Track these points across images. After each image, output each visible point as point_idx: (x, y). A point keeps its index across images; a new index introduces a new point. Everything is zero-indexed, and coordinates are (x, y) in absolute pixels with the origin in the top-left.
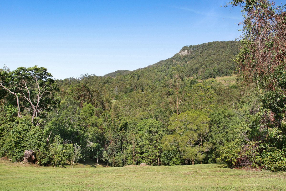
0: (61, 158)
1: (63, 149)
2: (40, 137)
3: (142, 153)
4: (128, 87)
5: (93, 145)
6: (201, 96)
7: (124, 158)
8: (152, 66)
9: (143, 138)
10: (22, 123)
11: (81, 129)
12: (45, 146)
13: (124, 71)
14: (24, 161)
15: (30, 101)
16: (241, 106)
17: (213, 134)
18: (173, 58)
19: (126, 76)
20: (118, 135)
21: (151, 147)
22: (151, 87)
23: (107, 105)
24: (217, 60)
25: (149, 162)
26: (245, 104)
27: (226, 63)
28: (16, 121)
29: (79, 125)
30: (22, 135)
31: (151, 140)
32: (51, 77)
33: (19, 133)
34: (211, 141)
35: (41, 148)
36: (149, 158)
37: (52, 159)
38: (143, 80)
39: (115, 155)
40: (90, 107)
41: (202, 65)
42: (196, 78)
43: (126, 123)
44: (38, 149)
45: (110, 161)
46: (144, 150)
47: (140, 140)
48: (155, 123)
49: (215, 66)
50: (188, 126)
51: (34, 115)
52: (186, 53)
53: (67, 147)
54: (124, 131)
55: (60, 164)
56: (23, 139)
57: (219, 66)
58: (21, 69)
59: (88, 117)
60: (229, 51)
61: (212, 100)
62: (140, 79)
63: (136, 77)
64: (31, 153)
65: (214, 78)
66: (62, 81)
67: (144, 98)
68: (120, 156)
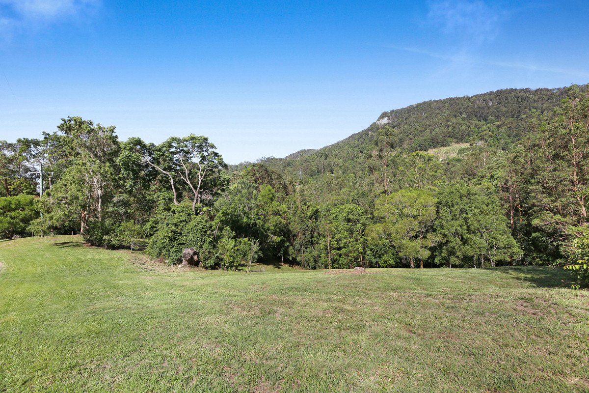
0: (234, 258)
1: (235, 246)
2: (204, 230)
3: (339, 249)
4: (314, 168)
5: (276, 239)
6: (419, 168)
7: (316, 256)
8: (342, 142)
9: (340, 229)
10: (179, 212)
11: (259, 218)
12: (211, 242)
14: (183, 263)
15: (189, 182)
16: (479, 182)
17: (443, 222)
19: (311, 156)
20: (307, 226)
21: (351, 240)
22: (343, 167)
24: (429, 126)
25: (350, 260)
26: (485, 179)
27: (443, 129)
28: (172, 210)
29: (257, 214)
30: (180, 228)
31: (351, 232)
33: (176, 225)
35: (206, 245)
36: (350, 255)
37: (221, 260)
38: (331, 159)
39: (304, 251)
40: (270, 191)
41: (408, 135)
43: (316, 211)
44: (201, 247)
45: (298, 259)
46: (342, 245)
47: (335, 231)
49: (428, 135)
50: (403, 211)
51: (195, 201)
52: (385, 121)
53: (241, 242)
54: (314, 220)
55: (232, 266)
56: (181, 234)
57: (433, 133)
58: (174, 139)
59: (267, 203)
61: (437, 174)
62: (328, 159)
63: (323, 156)
64: (191, 252)
65: (425, 151)
66: (237, 167)
68: (311, 252)
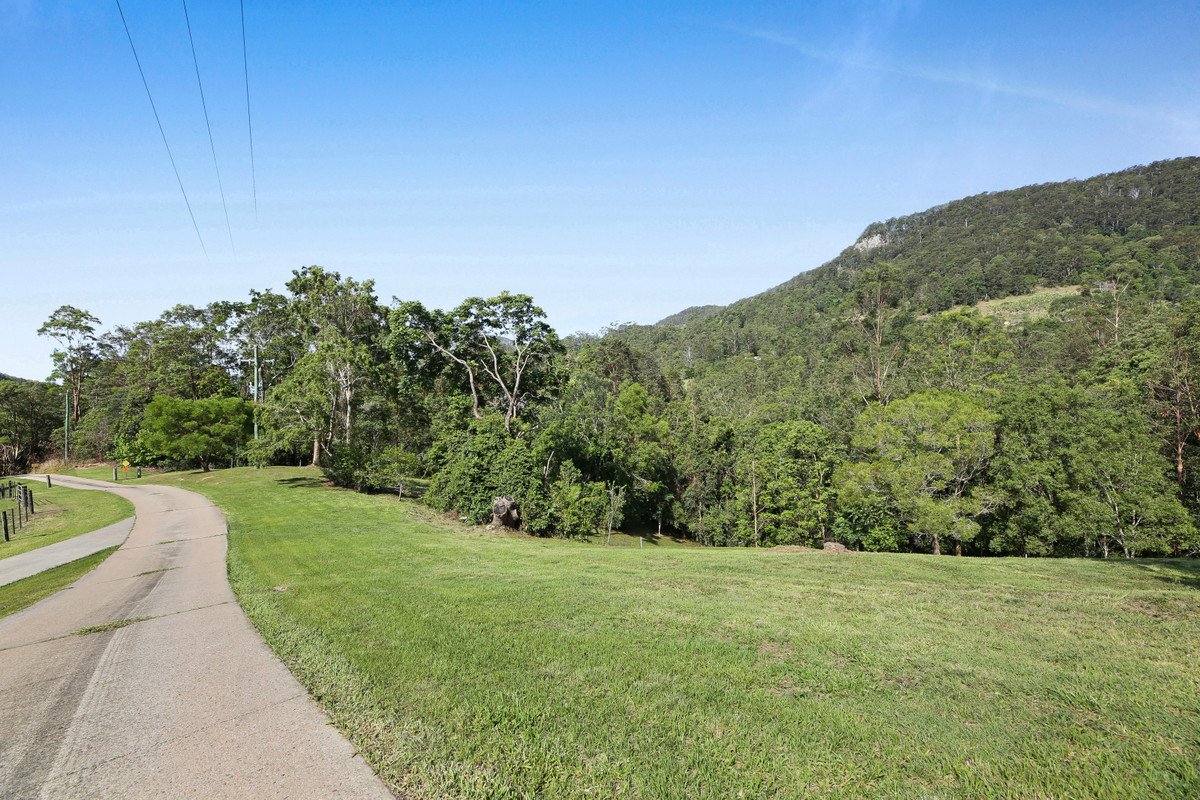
0: (579, 518)
1: (581, 497)
2: (528, 465)
3: (777, 511)
4: (717, 345)
5: (649, 486)
7: (728, 522)
9: (777, 470)
10: (483, 432)
11: (618, 446)
12: (540, 488)
13: (703, 308)
14: (494, 522)
15: (498, 379)
17: (1011, 463)
18: (836, 262)
19: (710, 319)
20: (710, 463)
21: (803, 494)
22: (779, 342)
23: (673, 388)
24: (979, 250)
25: (800, 534)
26: (1116, 370)
28: (470, 427)
29: (614, 438)
30: (486, 460)
31: (802, 477)
32: (542, 319)
33: (480, 455)
34: (1002, 484)
35: (532, 493)
36: (800, 523)
37: (557, 520)
38: (754, 326)
39: (702, 512)
40: (638, 393)
41: (928, 272)
42: (910, 311)
43: (728, 433)
44: (523, 495)
45: (692, 527)
46: (783, 503)
47: (767, 476)
48: (810, 429)
49: (975, 269)
50: (919, 438)
51: (509, 412)
52: (876, 241)
53: (591, 490)
54: (724, 452)
55: (576, 533)
56: (488, 470)
57: (989, 267)
58: (473, 301)
59: (632, 418)
60: (1024, 218)
61: (999, 361)
62: (747, 325)
63: (737, 320)
64: (508, 504)
65: (969, 304)
67: (760, 372)
68: (716, 515)
